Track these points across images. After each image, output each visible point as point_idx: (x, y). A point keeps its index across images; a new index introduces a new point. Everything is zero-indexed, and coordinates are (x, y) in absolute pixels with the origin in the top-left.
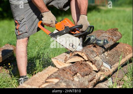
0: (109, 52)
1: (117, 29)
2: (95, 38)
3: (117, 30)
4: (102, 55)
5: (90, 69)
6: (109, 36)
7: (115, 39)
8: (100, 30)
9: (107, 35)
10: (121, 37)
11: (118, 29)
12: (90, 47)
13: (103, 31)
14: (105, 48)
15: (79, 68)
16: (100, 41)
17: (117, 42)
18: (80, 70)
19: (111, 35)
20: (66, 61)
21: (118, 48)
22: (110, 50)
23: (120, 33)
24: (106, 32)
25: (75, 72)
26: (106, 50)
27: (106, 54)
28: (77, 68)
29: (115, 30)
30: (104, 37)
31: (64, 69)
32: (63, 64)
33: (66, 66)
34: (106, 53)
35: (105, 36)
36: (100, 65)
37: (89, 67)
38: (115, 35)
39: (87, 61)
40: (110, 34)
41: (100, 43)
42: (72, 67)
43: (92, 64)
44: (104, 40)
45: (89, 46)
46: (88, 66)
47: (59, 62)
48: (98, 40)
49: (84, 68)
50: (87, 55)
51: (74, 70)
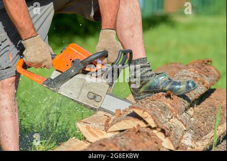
0: (197, 108)
1: (209, 61)
2: (169, 79)
3: (209, 63)
4: (184, 114)
5: (156, 143)
6: (196, 76)
7: (207, 81)
8: (173, 63)
9: (191, 73)
10: (219, 78)
11: (211, 61)
12: (159, 97)
13: (180, 64)
14: (189, 101)
15: (133, 140)
16: (179, 84)
17: (213, 87)
18: (136, 145)
19: (200, 73)
20: (107, 126)
21: (215, 100)
22: (198, 104)
23: (216, 70)
24: (187, 67)
25: (126, 148)
26: (192, 104)
27: (191, 112)
28: (130, 140)
29: (206, 64)
30: (185, 78)
31: (103, 143)
32: (101, 132)
33: (107, 137)
34: (191, 110)
35: (188, 74)
36: (179, 137)
37: (156, 139)
38: (207, 74)
39: (155, 128)
40: (197, 72)
41: (179, 89)
42: (120, 138)
43: (165, 135)
44: (188, 82)
45: (156, 94)
46: (153, 137)
47: (92, 130)
48: (175, 83)
49: (144, 142)
50: (153, 116)
51: (122, 144)
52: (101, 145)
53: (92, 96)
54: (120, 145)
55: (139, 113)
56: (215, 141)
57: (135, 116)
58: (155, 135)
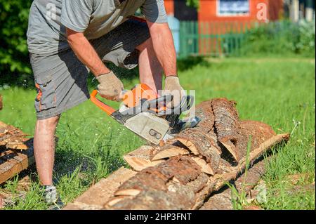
5: (196, 169)
15: (175, 168)
18: (178, 172)
25: (169, 175)
28: (173, 168)
31: (149, 171)
33: (153, 166)
37: (195, 166)
39: (197, 156)
42: (164, 166)
43: (206, 161)
46: (193, 164)
49: (185, 169)
50: (196, 145)
51: (166, 171)
52: (147, 172)
53: (153, 132)
54: (164, 172)
55: (184, 142)
56: (247, 166)
57: (179, 144)
58: (195, 162)
